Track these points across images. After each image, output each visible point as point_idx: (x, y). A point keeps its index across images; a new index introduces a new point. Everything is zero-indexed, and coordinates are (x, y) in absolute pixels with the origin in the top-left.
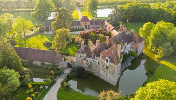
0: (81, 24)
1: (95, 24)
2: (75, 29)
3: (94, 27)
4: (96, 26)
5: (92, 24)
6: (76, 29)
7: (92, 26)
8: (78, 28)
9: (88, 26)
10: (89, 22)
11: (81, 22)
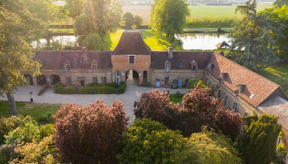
0: (115, 64)
1: (172, 68)
2: (87, 83)
3: (167, 79)
4: (174, 75)
5: (162, 67)
6: (91, 85)
7: (160, 74)
8: (100, 81)
9: (145, 73)
10: (149, 57)
11: (113, 57)
